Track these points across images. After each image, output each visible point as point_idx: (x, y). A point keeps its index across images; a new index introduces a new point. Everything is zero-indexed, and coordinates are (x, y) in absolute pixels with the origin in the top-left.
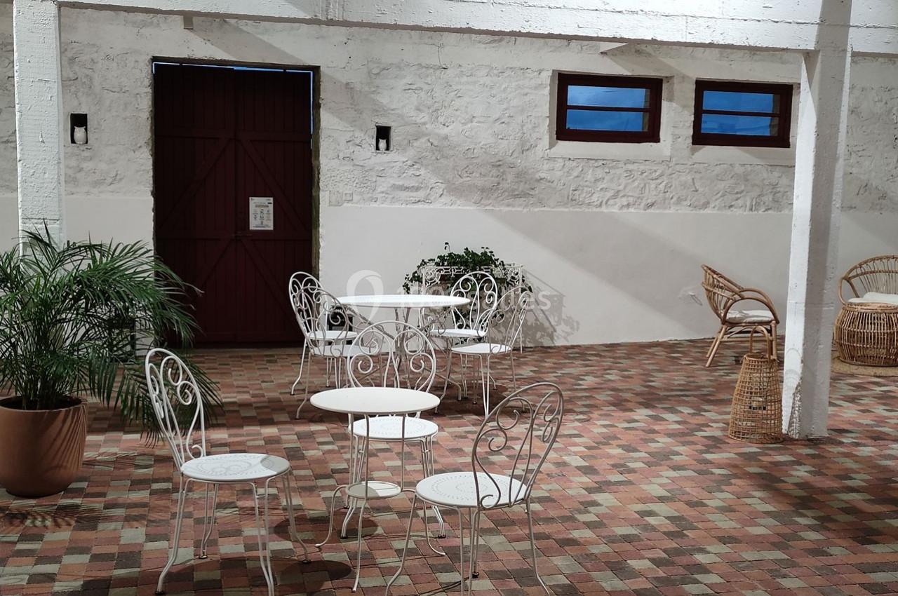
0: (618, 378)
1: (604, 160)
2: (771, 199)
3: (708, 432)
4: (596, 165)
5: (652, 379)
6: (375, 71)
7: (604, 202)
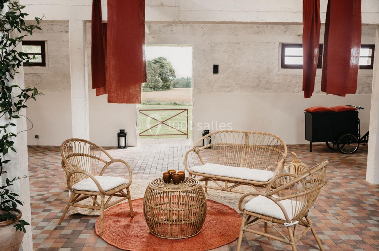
0: (302, 157)
1: (300, 75)
2: (367, 89)
3: (335, 180)
4: (296, 77)
5: (315, 158)
6: (213, 45)
7: (299, 91)
